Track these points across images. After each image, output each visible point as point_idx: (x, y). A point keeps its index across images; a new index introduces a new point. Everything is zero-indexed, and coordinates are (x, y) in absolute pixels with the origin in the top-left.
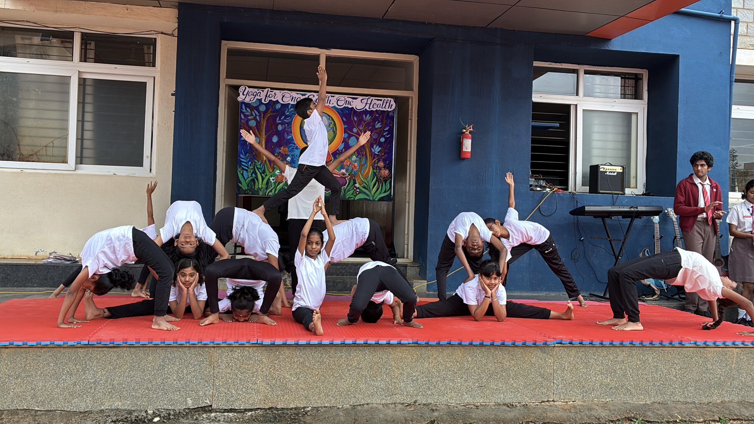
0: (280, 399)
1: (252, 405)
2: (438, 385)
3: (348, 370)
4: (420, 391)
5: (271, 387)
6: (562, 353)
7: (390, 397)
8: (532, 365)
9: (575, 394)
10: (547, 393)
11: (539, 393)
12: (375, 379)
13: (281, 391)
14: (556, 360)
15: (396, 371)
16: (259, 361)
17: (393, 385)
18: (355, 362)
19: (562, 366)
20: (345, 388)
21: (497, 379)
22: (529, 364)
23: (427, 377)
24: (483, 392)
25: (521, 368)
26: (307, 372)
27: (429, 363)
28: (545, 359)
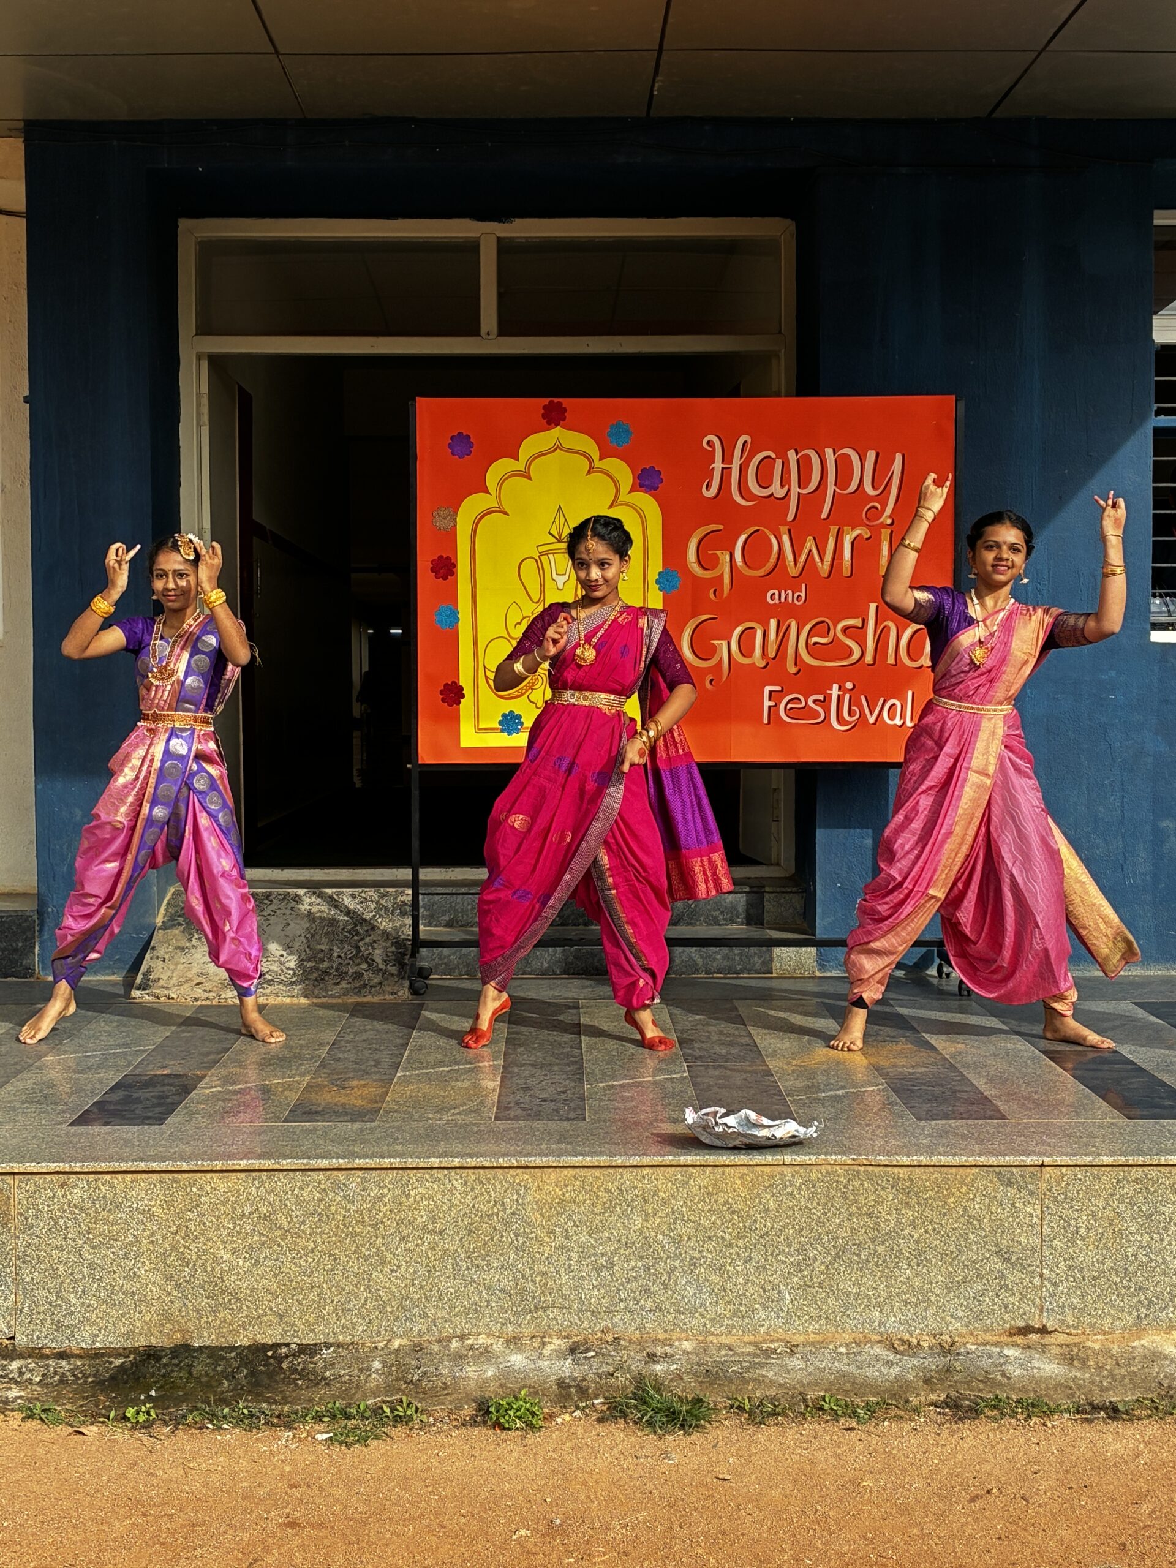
0: (207, 1322)
1: (128, 1336)
2: (676, 1283)
3: (403, 1238)
4: (621, 1300)
5: (178, 1286)
6: (1068, 1184)
7: (529, 1317)
8: (971, 1223)
9: (1113, 1312)
10: (1019, 1308)
11: (995, 1307)
12: (483, 1263)
13: (207, 1298)
14: (1048, 1208)
15: (548, 1240)
16: (142, 1212)
17: (538, 1279)
18: (423, 1213)
19: (1069, 1225)
20: (394, 1289)
21: (858, 1263)
22: (962, 1220)
23: (642, 1257)
24: (815, 1302)
25: (934, 1229)
26: (282, 1243)
27: (647, 1215)
28: (1013, 1205)
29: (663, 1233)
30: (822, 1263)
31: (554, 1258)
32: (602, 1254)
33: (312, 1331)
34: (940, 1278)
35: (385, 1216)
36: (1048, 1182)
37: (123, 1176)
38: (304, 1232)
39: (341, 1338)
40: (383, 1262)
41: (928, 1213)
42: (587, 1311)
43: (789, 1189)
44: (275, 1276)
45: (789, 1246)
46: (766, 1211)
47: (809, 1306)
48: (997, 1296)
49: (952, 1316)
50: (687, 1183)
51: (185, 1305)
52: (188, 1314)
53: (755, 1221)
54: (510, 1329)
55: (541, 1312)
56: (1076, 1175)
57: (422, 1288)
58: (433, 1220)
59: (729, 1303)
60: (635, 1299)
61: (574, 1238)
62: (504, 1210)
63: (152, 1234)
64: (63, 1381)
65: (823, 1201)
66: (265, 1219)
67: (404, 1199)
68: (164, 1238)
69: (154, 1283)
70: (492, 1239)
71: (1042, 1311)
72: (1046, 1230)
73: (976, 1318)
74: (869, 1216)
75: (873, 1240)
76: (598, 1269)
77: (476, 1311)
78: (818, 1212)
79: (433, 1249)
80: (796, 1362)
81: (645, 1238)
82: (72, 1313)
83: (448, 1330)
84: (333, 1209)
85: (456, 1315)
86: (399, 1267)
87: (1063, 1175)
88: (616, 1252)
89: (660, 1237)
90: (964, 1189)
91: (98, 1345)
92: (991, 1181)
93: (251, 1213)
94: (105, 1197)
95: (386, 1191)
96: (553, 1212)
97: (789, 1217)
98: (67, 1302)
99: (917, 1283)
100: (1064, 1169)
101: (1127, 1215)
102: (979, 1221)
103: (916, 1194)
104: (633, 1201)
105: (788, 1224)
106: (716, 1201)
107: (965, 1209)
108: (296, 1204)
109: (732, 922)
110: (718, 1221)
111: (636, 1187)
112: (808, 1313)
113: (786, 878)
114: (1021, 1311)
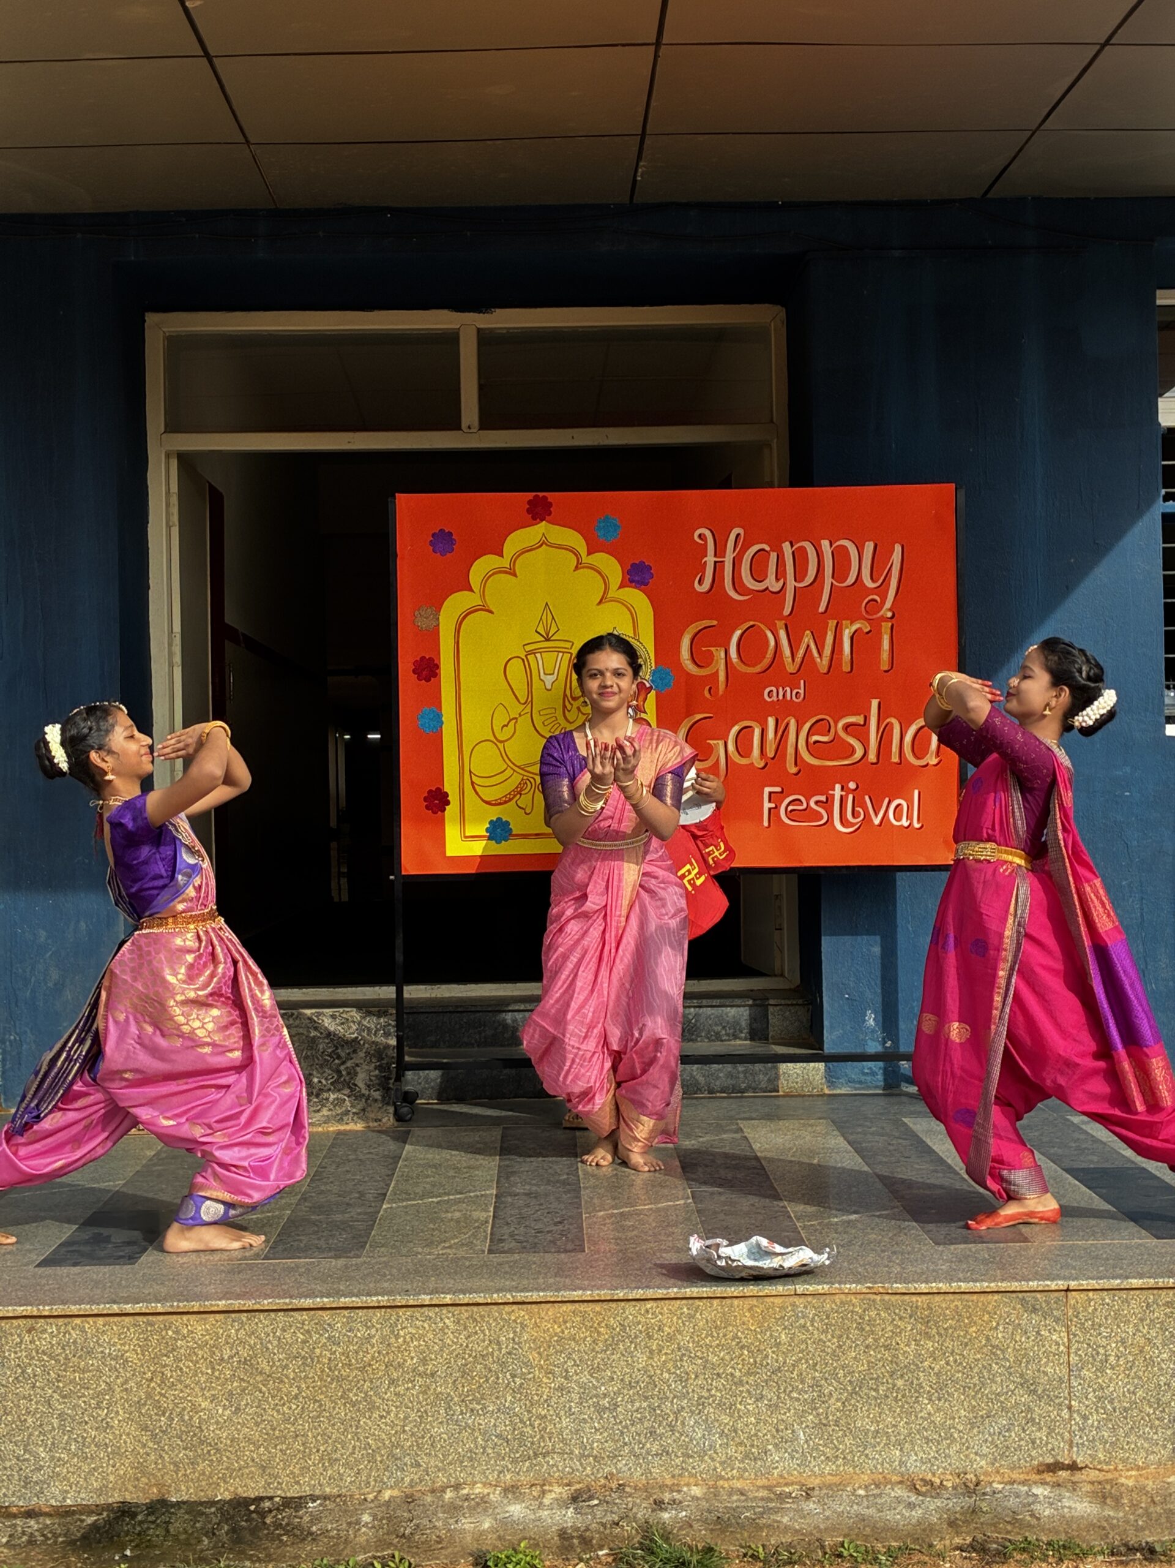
0: (185, 1475)
1: (100, 1492)
2: (683, 1423)
3: (392, 1382)
4: (626, 1444)
5: (154, 1436)
6: (1096, 1310)
7: (527, 1464)
8: (994, 1354)
9: (1146, 1445)
10: (1047, 1443)
11: (1022, 1443)
12: (479, 1407)
13: (185, 1449)
14: (1075, 1335)
15: (545, 1380)
16: (115, 1359)
17: (536, 1424)
18: (413, 1354)
19: (1098, 1353)
20: (384, 1436)
21: (876, 1398)
22: (985, 1350)
23: (646, 1398)
24: (832, 1442)
25: (955, 1361)
26: (264, 1389)
27: (651, 1352)
28: (1038, 1333)
29: (668, 1371)
30: (838, 1400)
31: (554, 1400)
32: (605, 1395)
33: (297, 1483)
34: (963, 1413)
35: (373, 1358)
36: (1074, 1308)
37: (94, 1319)
38: (287, 1377)
39: (328, 1490)
40: (372, 1407)
41: (948, 1344)
42: (589, 1456)
43: (802, 1321)
44: (257, 1424)
45: (802, 1382)
46: (778, 1345)
47: (825, 1445)
48: (1024, 1431)
49: (976, 1454)
50: (693, 1317)
51: (161, 1456)
52: (164, 1465)
53: (767, 1356)
54: (508, 1477)
55: (540, 1459)
56: (1103, 1299)
57: (413, 1435)
58: (424, 1361)
59: (741, 1444)
60: (640, 1443)
61: (575, 1378)
62: (500, 1349)
63: (126, 1382)
64: (31, 1542)
65: (838, 1332)
66: (245, 1363)
67: (393, 1340)
68: (139, 1385)
69: (128, 1434)
70: (487, 1381)
71: (1071, 1446)
72: (1074, 1359)
73: (1002, 1455)
74: (887, 1347)
75: (892, 1374)
76: (600, 1410)
77: (471, 1459)
78: (832, 1345)
79: (425, 1393)
80: (811, 1506)
81: (650, 1377)
82: (40, 1469)
83: (442, 1479)
84: (318, 1351)
85: (450, 1464)
86: (388, 1413)
87: (1090, 1300)
88: (618, 1393)
89: (666, 1375)
90: (986, 1317)
91: (69, 1502)
92: (1014, 1309)
93: (231, 1357)
94: (75, 1342)
95: (373, 1331)
96: (552, 1350)
97: (802, 1351)
98: (36, 1456)
99: (938, 1418)
100: (1091, 1294)
101: (1158, 1342)
102: (1003, 1351)
103: (936, 1323)
104: (636, 1337)
105: (800, 1359)
106: (725, 1335)
107: (988, 1339)
108: (279, 1346)
109: (735, 1037)
110: (727, 1357)
111: (639, 1323)
112: (824, 1454)
113: (790, 989)
114: (1050, 1446)
